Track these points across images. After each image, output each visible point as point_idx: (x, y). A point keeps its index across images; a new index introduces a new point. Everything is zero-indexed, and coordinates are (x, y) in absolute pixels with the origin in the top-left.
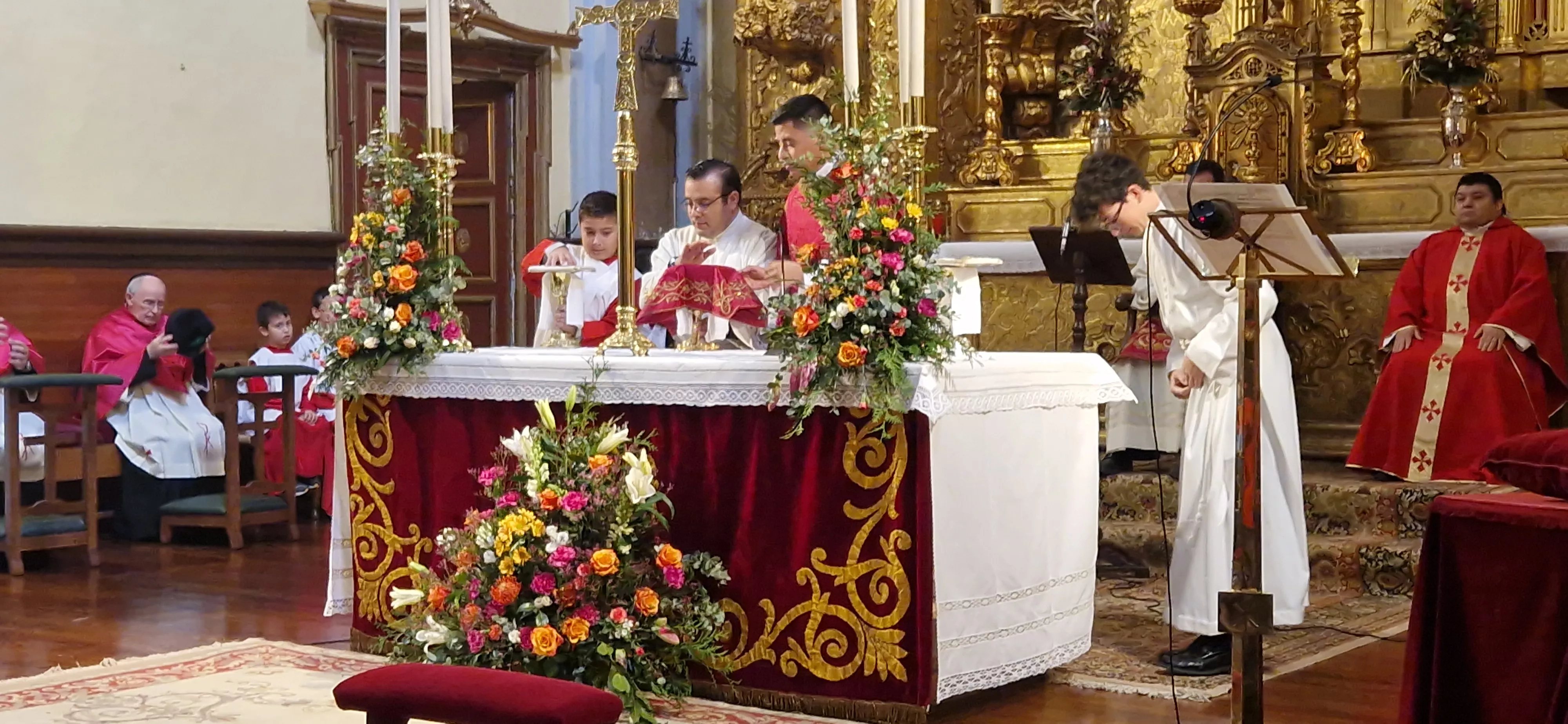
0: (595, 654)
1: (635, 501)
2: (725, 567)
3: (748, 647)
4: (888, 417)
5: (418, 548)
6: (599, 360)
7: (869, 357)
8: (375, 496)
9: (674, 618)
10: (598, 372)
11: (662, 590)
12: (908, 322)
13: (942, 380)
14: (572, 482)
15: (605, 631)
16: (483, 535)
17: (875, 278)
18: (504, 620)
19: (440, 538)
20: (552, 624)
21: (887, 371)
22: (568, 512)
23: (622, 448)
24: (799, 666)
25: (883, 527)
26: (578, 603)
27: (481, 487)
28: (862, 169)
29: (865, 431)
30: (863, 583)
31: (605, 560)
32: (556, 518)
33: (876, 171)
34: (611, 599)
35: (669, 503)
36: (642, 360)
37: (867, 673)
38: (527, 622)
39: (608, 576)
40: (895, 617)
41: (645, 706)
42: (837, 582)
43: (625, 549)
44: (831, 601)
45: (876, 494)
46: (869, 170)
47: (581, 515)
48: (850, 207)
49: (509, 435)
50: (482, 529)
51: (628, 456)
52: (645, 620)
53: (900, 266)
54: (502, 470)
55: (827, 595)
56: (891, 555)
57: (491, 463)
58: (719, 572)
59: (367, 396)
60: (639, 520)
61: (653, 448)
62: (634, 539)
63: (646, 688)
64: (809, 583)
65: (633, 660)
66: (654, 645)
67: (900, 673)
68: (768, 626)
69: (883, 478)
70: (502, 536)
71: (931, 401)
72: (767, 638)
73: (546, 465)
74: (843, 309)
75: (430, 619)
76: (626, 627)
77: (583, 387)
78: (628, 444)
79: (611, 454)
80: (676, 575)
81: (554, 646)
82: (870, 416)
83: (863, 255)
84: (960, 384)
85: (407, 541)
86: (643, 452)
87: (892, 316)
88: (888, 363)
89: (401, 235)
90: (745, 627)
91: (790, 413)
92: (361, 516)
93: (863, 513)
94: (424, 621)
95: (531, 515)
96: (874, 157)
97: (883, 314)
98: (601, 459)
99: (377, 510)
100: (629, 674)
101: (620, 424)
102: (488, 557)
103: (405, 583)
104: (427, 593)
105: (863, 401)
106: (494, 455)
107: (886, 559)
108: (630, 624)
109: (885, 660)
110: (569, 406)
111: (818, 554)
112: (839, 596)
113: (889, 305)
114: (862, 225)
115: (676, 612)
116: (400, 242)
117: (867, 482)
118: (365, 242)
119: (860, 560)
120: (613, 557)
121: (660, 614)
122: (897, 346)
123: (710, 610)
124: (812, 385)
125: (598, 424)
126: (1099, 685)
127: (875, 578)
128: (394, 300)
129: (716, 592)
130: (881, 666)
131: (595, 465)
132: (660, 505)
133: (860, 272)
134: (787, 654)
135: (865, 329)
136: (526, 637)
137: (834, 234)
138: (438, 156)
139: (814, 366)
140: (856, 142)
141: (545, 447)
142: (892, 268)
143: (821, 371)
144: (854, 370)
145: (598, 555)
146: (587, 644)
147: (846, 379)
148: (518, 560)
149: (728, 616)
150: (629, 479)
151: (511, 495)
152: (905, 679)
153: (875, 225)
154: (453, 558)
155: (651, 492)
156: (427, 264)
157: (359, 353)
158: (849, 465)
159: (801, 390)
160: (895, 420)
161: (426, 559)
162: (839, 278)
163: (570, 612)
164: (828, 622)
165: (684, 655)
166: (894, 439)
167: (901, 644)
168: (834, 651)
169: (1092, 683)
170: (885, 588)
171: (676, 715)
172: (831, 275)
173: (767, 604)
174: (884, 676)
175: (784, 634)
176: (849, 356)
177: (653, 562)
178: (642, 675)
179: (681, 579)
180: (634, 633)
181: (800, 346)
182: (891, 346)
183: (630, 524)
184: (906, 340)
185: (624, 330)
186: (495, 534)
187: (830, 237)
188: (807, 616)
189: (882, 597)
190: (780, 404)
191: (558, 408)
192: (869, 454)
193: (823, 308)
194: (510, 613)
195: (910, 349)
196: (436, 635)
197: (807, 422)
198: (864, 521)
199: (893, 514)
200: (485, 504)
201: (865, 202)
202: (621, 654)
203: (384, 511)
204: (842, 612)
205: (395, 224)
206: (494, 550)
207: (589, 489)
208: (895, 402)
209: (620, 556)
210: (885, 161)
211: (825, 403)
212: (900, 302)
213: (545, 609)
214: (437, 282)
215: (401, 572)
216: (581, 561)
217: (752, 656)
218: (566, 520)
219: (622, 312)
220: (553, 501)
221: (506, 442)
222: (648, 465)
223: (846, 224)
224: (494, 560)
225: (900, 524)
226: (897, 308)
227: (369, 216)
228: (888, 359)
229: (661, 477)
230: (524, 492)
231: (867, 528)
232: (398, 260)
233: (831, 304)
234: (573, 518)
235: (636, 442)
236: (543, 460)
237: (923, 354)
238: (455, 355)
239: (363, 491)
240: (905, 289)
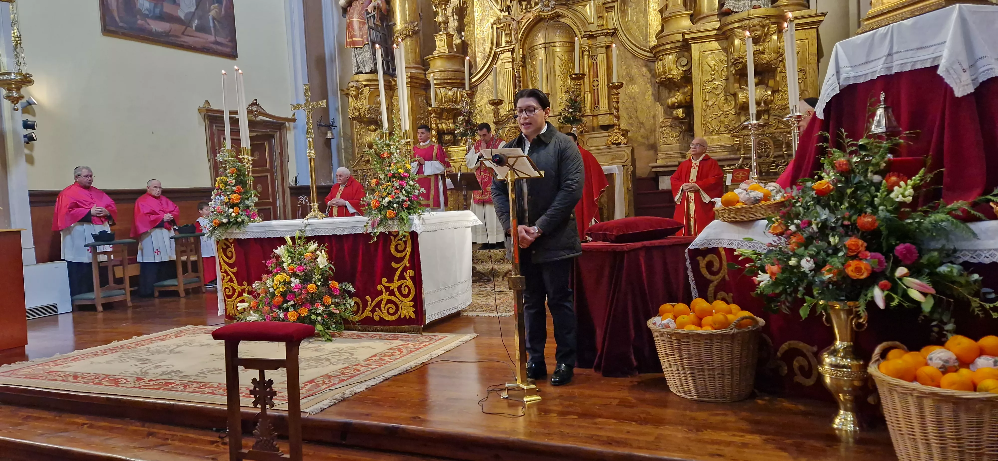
0: (310, 319)
1: (321, 267)
2: (353, 287)
3: (363, 312)
4: (404, 234)
5: (247, 289)
6: (306, 221)
7: (397, 215)
8: (230, 273)
9: (337, 305)
10: (306, 225)
11: (332, 296)
12: (409, 203)
13: (421, 221)
14: (299, 263)
15: (313, 311)
16: (269, 282)
17: (397, 189)
18: (278, 310)
19: (254, 285)
20: (295, 310)
21: (403, 219)
22: (298, 273)
23: (316, 250)
24: (380, 317)
25: (405, 269)
26: (303, 303)
27: (267, 267)
28: (391, 154)
29: (397, 239)
30: (399, 288)
31: (311, 287)
32: (295, 275)
33: (395, 154)
34: (315, 300)
35: (333, 267)
36: (321, 220)
37: (402, 317)
38: (286, 310)
39: (313, 293)
40: (410, 298)
41: (328, 334)
42: (391, 288)
43: (319, 283)
44: (389, 295)
45: (402, 259)
46: (393, 154)
47: (303, 273)
48: (387, 166)
49: (276, 248)
50: (268, 281)
51: (318, 253)
52: (327, 306)
53: (405, 185)
54: (274, 260)
55: (388, 293)
56: (408, 278)
57: (270, 258)
58: (352, 289)
59: (225, 239)
60: (323, 274)
61: (327, 249)
62: (322, 280)
63: (329, 329)
64: (382, 290)
65: (324, 320)
66: (331, 314)
67: (413, 316)
68: (369, 305)
69: (404, 254)
70: (276, 282)
71: (418, 228)
72: (369, 309)
73: (290, 258)
74: (387, 199)
75: (252, 312)
76: (321, 309)
77: (301, 231)
78: (318, 249)
79: (312, 252)
80: (337, 291)
81: (296, 318)
82: (398, 234)
83: (393, 182)
84: (427, 222)
85: (243, 287)
86: (323, 251)
87: (404, 201)
88: (403, 216)
89: (234, 184)
90: (361, 306)
91: (372, 234)
92: (225, 280)
93: (398, 265)
94: (250, 313)
95: (285, 275)
96: (394, 150)
97: (401, 200)
98: (308, 254)
99: (231, 277)
100: (322, 324)
101: (314, 242)
102: (271, 290)
103: (242, 301)
104: (250, 304)
105: (396, 229)
106: (271, 256)
107: (406, 279)
108: (322, 308)
109: (408, 312)
110: (296, 238)
111: (384, 280)
112: (392, 293)
113: (402, 198)
114: (392, 172)
115: (338, 303)
116: (233, 186)
117: (399, 255)
118: (221, 187)
119: (398, 280)
120: (315, 286)
121: (332, 304)
122: (406, 210)
123: (349, 301)
124: (378, 225)
125: (307, 243)
126: (477, 314)
127: (403, 286)
128: (233, 206)
129: (351, 295)
130: (407, 314)
131: (307, 256)
132: (330, 268)
133: (392, 187)
134: (376, 313)
135: (395, 205)
136: (286, 315)
137: (383, 175)
138: (246, 156)
139: (379, 219)
140: (388, 145)
141: (289, 252)
142: (403, 186)
143: (381, 220)
144: (392, 219)
145: (309, 286)
146: (307, 316)
147: (390, 222)
148: (282, 290)
149: (355, 303)
150: (318, 260)
151: (278, 268)
152: (415, 318)
153: (396, 172)
154: (258, 291)
155: (326, 264)
156: (244, 193)
157: (221, 225)
158: (393, 250)
159: (375, 227)
160: (407, 234)
161: (250, 293)
162: (385, 190)
163: (301, 305)
164: (389, 301)
165: (341, 316)
166: (407, 241)
167: (413, 306)
168: (391, 311)
169: (475, 314)
170: (406, 289)
171: (339, 337)
172: (383, 189)
173: (368, 298)
174: (408, 317)
175: (374, 307)
176: (390, 214)
177: (329, 287)
178: (327, 325)
179: (338, 292)
180: (323, 311)
181: (374, 212)
182: (404, 211)
183: (320, 275)
184: (408, 208)
185: (314, 211)
186: (273, 282)
187: (382, 176)
188: (382, 300)
189: (405, 292)
190: (368, 232)
191: (293, 239)
192: (399, 247)
193: (381, 200)
194: (280, 308)
195: (410, 211)
196: (254, 317)
197: (378, 237)
198: (399, 268)
199: (408, 265)
200: (269, 272)
201: (392, 165)
202: (319, 318)
203: (234, 278)
204: (393, 298)
205: (231, 180)
206: (273, 287)
207: (305, 264)
208: (406, 229)
209: (317, 286)
210: (398, 151)
211: (383, 231)
212: (406, 196)
213: (292, 306)
214: (248, 199)
215: (241, 298)
216: (304, 288)
217: (364, 315)
218: (298, 275)
219: (313, 205)
220: (293, 269)
221: (275, 251)
222: (325, 255)
223: (386, 172)
224: (273, 291)
225: (410, 268)
226: (405, 198)
227: (222, 178)
228: (403, 215)
229: (330, 259)
230: (283, 267)
231: (400, 270)
232: (234, 192)
233: (383, 198)
234: (300, 274)
235: (321, 248)
236: (289, 256)
237: (414, 213)
238: (256, 223)
239: (226, 272)
240: (408, 192)
